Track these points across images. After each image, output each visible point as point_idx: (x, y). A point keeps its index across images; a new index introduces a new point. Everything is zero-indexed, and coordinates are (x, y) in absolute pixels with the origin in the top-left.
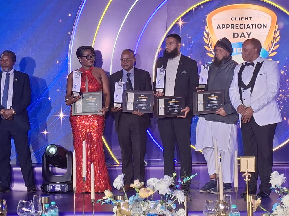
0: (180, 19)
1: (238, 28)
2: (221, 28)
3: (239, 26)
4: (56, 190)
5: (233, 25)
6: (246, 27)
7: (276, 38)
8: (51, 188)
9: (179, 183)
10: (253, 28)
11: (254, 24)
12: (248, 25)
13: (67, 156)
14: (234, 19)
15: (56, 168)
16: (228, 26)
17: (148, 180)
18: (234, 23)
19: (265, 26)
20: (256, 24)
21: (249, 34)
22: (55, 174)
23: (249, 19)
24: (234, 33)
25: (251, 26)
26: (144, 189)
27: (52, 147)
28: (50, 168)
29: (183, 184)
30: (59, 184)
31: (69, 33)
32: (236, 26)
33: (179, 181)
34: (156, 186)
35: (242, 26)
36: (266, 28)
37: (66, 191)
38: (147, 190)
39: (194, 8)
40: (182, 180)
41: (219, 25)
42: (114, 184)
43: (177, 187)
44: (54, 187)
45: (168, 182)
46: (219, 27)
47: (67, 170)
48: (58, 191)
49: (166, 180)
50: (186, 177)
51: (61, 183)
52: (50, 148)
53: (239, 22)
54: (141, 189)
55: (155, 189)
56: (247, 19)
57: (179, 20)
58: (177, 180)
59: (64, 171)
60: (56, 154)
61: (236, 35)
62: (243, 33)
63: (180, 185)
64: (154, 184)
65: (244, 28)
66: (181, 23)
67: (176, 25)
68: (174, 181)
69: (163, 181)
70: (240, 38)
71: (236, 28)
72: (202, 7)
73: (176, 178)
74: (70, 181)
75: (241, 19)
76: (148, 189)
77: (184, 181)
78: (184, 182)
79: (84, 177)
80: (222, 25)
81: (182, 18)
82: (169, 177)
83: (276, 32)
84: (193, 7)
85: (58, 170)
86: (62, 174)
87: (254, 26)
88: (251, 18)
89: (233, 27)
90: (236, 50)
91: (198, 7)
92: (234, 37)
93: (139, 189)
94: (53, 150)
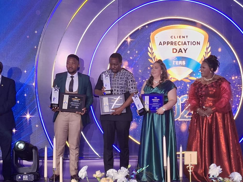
0: (129, 37)
1: (176, 45)
2: (163, 44)
3: (177, 43)
4: (24, 179)
5: (173, 42)
6: (183, 44)
7: (208, 53)
8: (20, 177)
9: (134, 173)
10: (188, 45)
11: (190, 42)
12: (185, 42)
13: (34, 151)
14: (173, 37)
15: (24, 161)
16: (168, 43)
17: (107, 171)
18: (174, 40)
19: (199, 43)
20: (191, 42)
21: (185, 50)
22: (23, 166)
23: (186, 37)
24: (173, 49)
25: (187, 43)
26: (105, 178)
27: (21, 143)
28: (18, 161)
29: (137, 174)
30: (26, 174)
31: (35, 47)
32: (175, 43)
33: (134, 172)
34: (114, 176)
35: (180, 43)
36: (199, 45)
37: (33, 180)
38: (107, 179)
39: (140, 28)
40: (136, 171)
41: (161, 42)
42: (79, 175)
43: (132, 177)
44: (22, 177)
45: (125, 172)
46: (160, 44)
47: (33, 162)
48: (25, 180)
49: (123, 171)
50: (140, 169)
51: (28, 174)
52: (18, 144)
53: (178, 40)
54: (102, 178)
55: (113, 178)
56: (184, 37)
57: (128, 37)
58: (132, 171)
59: (31, 163)
60: (23, 149)
61: (175, 51)
62: (180, 49)
63: (134, 175)
64: (112, 175)
65: (181, 44)
66: (129, 40)
67: (125, 41)
68: (129, 172)
69: (121, 172)
70: (178, 52)
71: (175, 45)
72: (147, 27)
73: (131, 170)
74: (35, 171)
75: (179, 37)
76: (108, 178)
77: (138, 171)
78: (137, 172)
79: (54, 168)
80: (164, 42)
81: (130, 36)
82: (125, 168)
83: (208, 48)
84: (140, 27)
85: (25, 162)
86: (29, 166)
87: (190, 43)
88: (187, 36)
89: (173, 44)
90: (175, 63)
91: (143, 27)
92: (173, 52)
93: (101, 178)
94: (21, 146)
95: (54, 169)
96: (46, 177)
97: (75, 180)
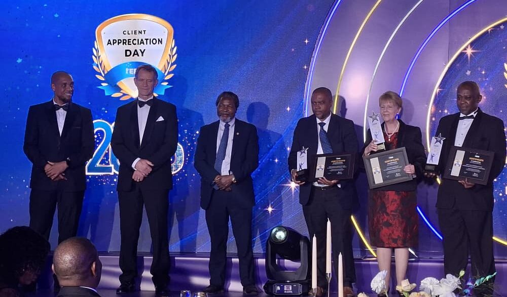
0: (469, 46)
4: (285, 292)
8: (279, 288)
9: (469, 286)
13: (302, 243)
15: (285, 260)
17: (422, 280)
22: (285, 269)
26: (416, 293)
27: (280, 230)
28: (277, 260)
29: (475, 288)
30: (289, 283)
31: (305, 67)
33: (469, 284)
34: (433, 289)
37: (299, 294)
38: (420, 295)
39: (489, 30)
40: (473, 282)
42: (371, 285)
43: (466, 292)
44: (282, 288)
45: (453, 284)
47: (300, 264)
48: (288, 293)
49: (450, 282)
50: (480, 278)
51: (292, 282)
52: (276, 231)
54: (412, 293)
55: (432, 294)
57: (467, 47)
58: (467, 282)
59: (297, 265)
60: (285, 240)
63: (470, 289)
64: (431, 287)
66: (469, 52)
67: (462, 54)
68: (460, 283)
69: (445, 283)
72: (502, 27)
73: (464, 280)
74: (305, 279)
76: (422, 293)
77: (477, 283)
78: (476, 285)
79: (328, 273)
81: (472, 44)
82: (454, 277)
84: (489, 28)
85: (287, 263)
86: (294, 269)
91: (495, 27)
93: (410, 293)
94: (281, 235)
95: (328, 275)
96: (315, 289)
97: (365, 295)
